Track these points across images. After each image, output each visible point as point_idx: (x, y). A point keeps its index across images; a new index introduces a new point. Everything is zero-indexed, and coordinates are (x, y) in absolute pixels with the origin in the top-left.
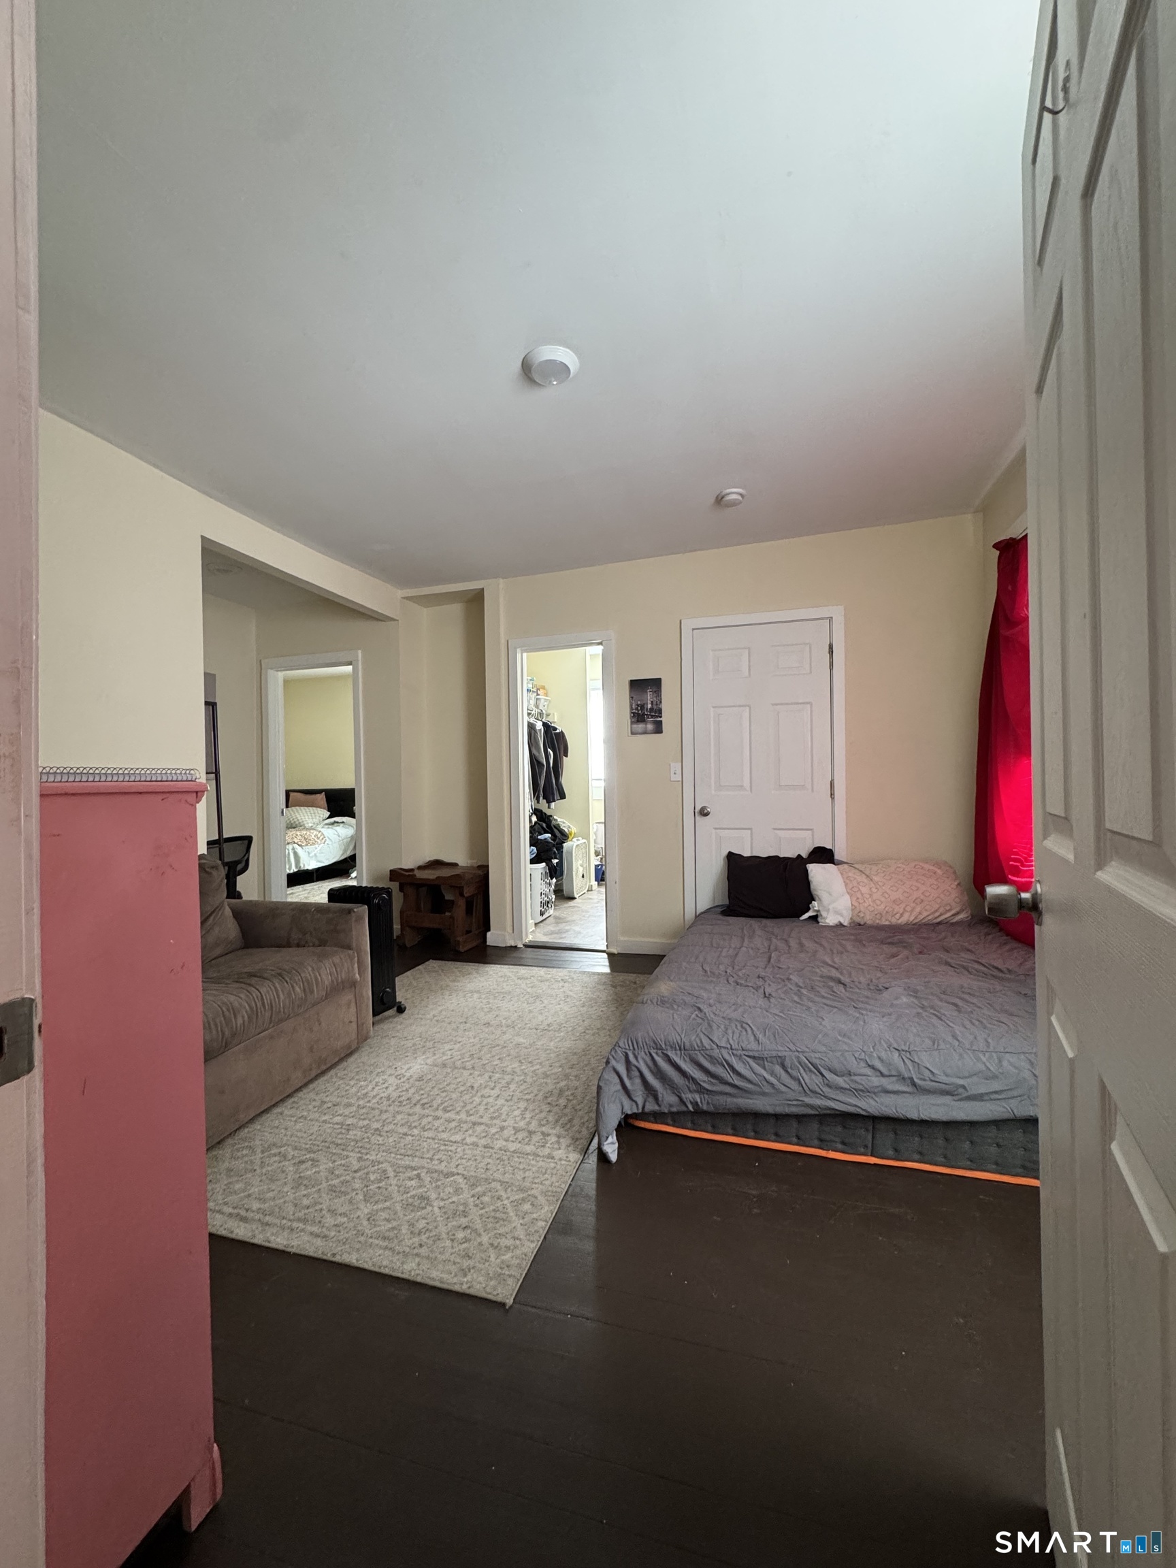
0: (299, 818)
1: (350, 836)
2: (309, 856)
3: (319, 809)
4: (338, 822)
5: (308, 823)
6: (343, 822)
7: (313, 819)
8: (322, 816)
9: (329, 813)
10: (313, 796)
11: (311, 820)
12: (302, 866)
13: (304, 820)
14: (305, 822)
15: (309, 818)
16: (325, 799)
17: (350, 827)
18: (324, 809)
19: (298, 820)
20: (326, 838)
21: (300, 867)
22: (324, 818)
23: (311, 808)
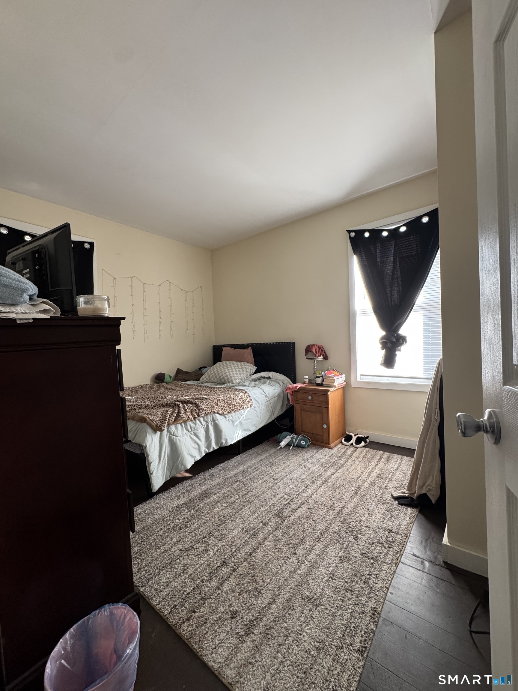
0: (228, 374)
1: (276, 395)
2: (234, 425)
3: (246, 364)
4: (264, 378)
5: (236, 379)
6: (269, 378)
7: (240, 374)
8: (249, 371)
9: (255, 368)
10: (241, 351)
11: (239, 375)
12: (224, 442)
13: (232, 375)
14: (233, 378)
15: (237, 374)
16: (252, 354)
17: (277, 384)
18: (251, 363)
19: (227, 376)
20: (253, 400)
21: (222, 443)
22: (251, 373)
23: (239, 363)
